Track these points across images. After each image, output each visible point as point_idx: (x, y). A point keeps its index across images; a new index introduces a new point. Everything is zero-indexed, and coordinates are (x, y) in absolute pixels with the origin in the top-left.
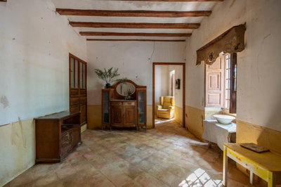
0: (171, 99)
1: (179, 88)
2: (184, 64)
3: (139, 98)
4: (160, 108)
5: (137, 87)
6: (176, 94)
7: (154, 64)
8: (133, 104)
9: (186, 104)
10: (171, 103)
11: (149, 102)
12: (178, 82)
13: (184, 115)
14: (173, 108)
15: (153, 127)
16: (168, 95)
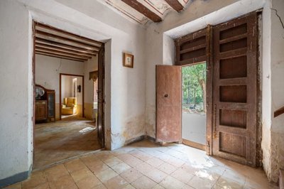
0: (74, 100)
1: (80, 91)
2: (83, 76)
3: (49, 99)
4: (64, 107)
5: (46, 90)
6: (78, 96)
7: (61, 74)
8: (44, 103)
9: (85, 102)
10: (74, 102)
11: (57, 102)
12: (79, 87)
13: (83, 109)
14: (76, 106)
15: (60, 119)
16: (71, 96)
